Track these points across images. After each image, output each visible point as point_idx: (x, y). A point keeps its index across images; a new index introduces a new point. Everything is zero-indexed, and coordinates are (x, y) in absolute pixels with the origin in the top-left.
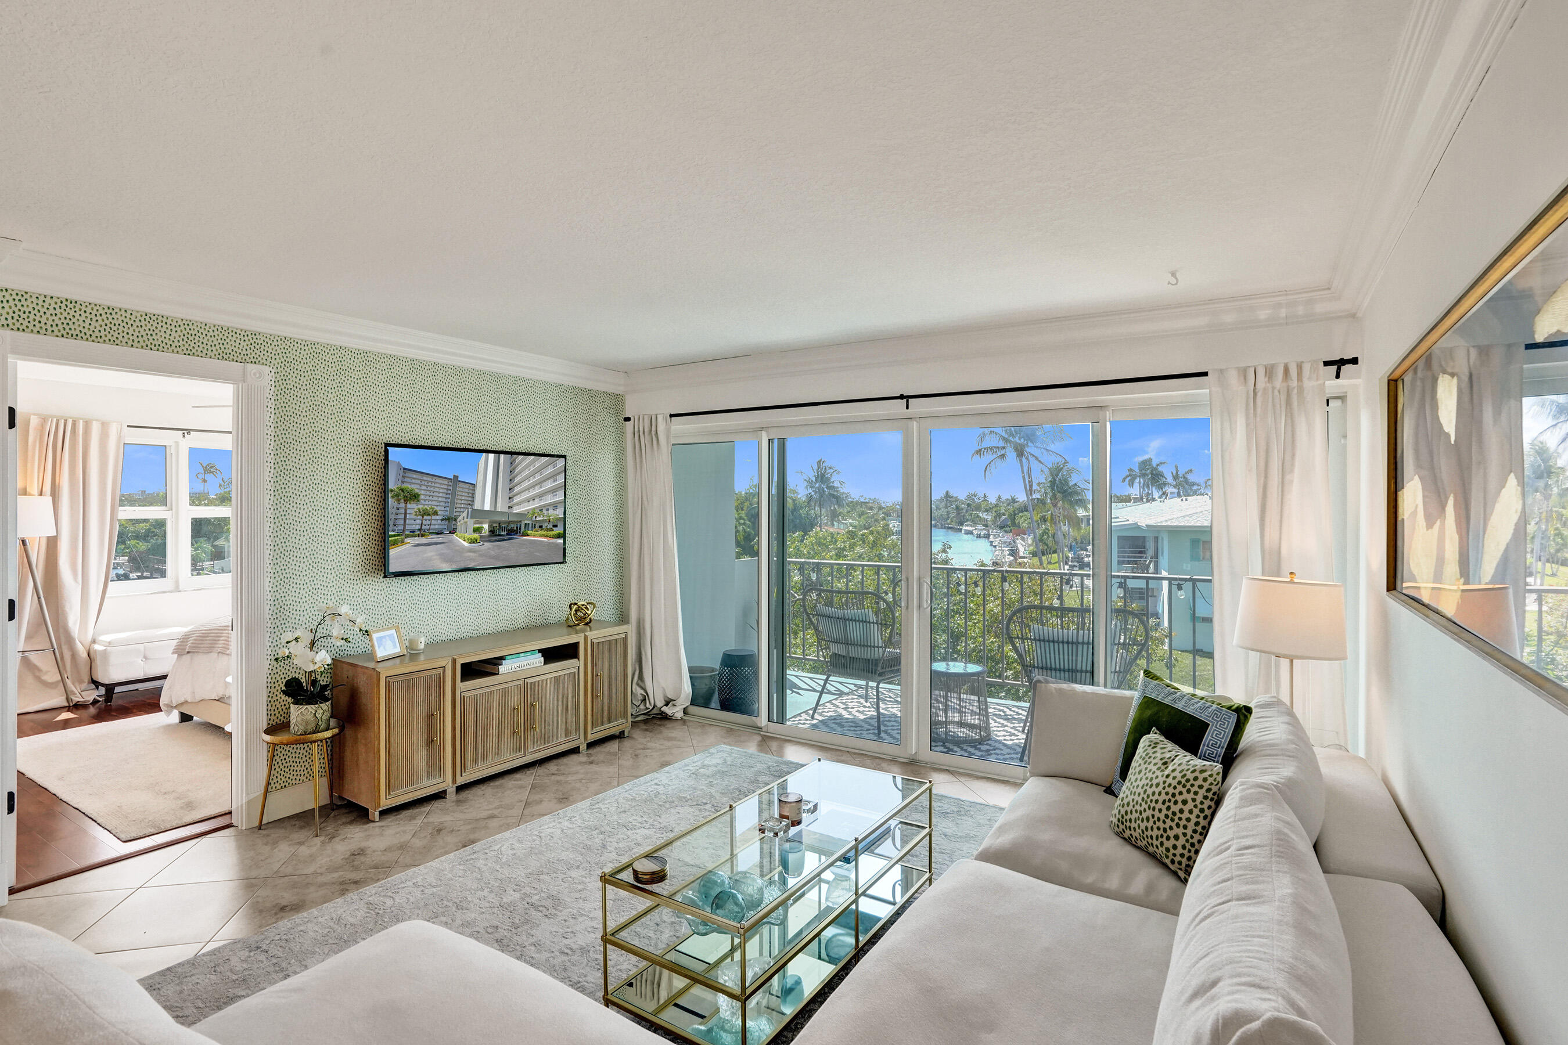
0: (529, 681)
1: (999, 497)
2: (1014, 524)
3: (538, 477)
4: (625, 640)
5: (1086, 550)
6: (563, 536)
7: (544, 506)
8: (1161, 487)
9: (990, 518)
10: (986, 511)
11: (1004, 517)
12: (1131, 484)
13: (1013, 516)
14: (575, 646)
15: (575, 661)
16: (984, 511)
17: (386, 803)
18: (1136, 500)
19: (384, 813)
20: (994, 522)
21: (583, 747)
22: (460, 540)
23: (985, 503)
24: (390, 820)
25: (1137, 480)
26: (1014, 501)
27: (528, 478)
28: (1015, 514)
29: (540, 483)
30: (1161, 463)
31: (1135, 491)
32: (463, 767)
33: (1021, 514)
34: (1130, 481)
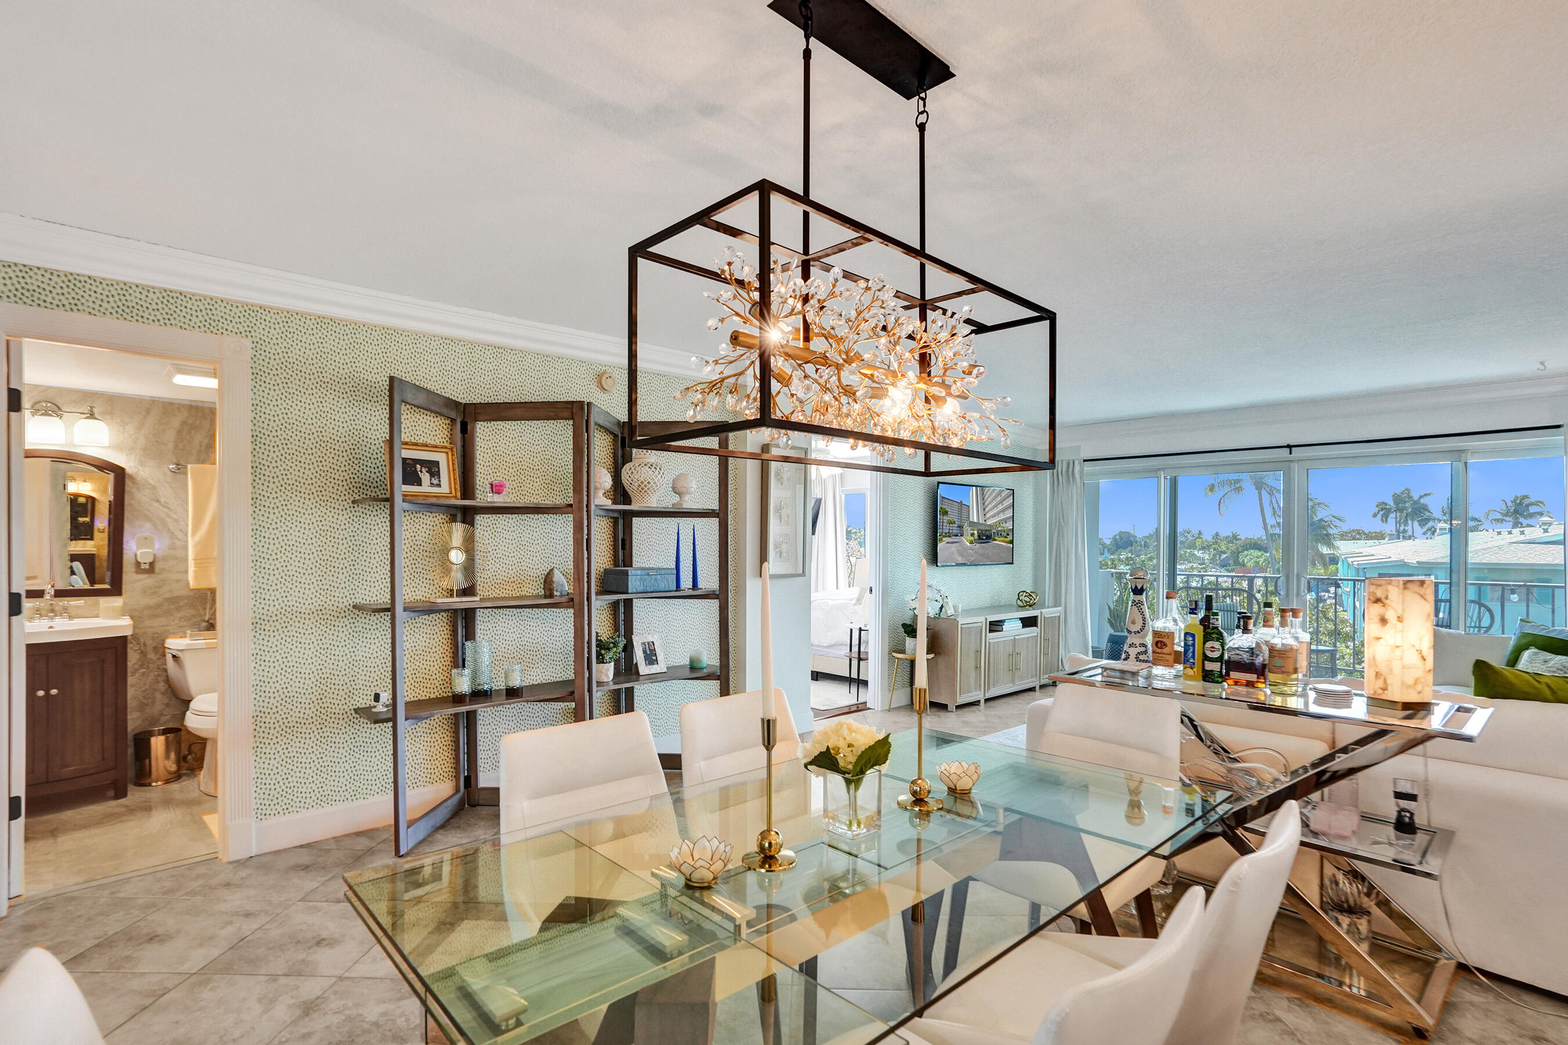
0: (1017, 637)
1: (1217, 534)
2: (1237, 562)
3: (999, 498)
4: (1059, 617)
5: (1329, 592)
6: (1012, 542)
7: (1002, 520)
8: (1423, 522)
9: (1207, 557)
10: (1203, 548)
11: (1224, 556)
12: (1385, 519)
13: (1236, 554)
14: (1036, 618)
15: (1035, 628)
16: (1200, 549)
17: (961, 700)
18: (1392, 537)
19: (958, 707)
20: (1213, 560)
21: (1037, 688)
22: (966, 540)
23: (1200, 540)
24: (960, 712)
25: (1393, 515)
26: (1235, 537)
27: (992, 501)
28: (1239, 553)
29: (1001, 502)
30: (1426, 495)
31: (1390, 527)
32: (989, 689)
33: (1246, 552)
34: (1382, 516)
